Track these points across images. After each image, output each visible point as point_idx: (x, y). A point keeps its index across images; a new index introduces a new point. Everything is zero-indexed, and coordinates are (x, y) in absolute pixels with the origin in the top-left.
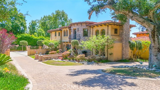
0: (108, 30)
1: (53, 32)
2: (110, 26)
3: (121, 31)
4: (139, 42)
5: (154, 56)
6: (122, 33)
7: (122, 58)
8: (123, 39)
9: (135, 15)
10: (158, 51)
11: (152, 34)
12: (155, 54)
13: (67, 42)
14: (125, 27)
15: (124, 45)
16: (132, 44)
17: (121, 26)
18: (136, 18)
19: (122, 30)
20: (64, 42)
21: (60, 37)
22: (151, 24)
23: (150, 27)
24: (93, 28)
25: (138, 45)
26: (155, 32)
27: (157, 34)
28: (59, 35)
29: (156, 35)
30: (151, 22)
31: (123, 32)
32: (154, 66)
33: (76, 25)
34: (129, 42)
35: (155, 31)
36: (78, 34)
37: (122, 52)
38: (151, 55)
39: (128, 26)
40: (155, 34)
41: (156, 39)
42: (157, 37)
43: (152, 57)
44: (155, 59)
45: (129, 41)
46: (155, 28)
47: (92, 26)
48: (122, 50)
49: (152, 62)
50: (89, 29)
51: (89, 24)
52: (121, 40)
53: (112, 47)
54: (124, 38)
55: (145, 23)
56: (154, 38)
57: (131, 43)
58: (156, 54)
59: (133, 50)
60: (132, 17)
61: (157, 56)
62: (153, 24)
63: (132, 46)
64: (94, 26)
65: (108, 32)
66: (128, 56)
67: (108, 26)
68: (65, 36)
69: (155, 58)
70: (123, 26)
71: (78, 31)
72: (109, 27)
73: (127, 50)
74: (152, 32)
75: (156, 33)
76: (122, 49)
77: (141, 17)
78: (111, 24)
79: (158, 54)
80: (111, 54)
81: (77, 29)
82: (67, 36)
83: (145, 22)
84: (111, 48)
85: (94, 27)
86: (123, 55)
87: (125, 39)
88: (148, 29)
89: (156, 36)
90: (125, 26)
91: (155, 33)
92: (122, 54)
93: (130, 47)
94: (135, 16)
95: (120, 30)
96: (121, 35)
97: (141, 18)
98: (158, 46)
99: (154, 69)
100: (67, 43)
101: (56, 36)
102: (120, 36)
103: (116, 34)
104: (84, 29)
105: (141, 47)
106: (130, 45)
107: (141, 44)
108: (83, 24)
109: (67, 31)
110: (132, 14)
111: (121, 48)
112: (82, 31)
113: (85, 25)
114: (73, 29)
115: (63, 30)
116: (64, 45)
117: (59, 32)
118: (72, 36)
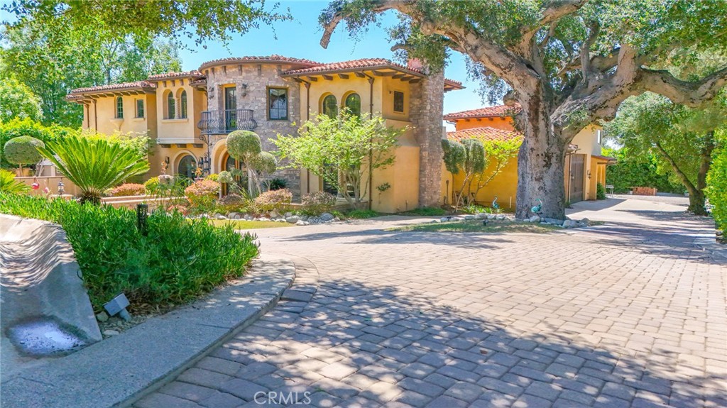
0: (373, 95)
1: (100, 100)
2: (379, 82)
3: (417, 102)
4: (475, 145)
5: (534, 182)
6: (420, 109)
7: (419, 201)
8: (423, 131)
9: (483, 42)
10: (545, 163)
11: (530, 109)
12: (536, 174)
13: (184, 146)
14: (431, 85)
15: (425, 154)
16: (454, 150)
17: (416, 81)
18: (486, 51)
19: (420, 97)
20: (168, 146)
21: (143, 123)
22: (530, 74)
23: (526, 86)
24: (308, 85)
25: (470, 154)
26: (540, 103)
27: (545, 108)
28: (141, 114)
29: (543, 113)
30: (530, 71)
31: (422, 107)
32: (534, 209)
33: (232, 70)
34: (445, 144)
35: (539, 101)
36: (247, 108)
37: (420, 180)
38: (523, 178)
39: (438, 83)
40: (540, 110)
41: (541, 124)
42: (543, 119)
43: (527, 186)
44: (537, 190)
45: (443, 138)
46: (540, 88)
47: (304, 78)
48: (420, 174)
49: (527, 198)
50: (294, 89)
51: (290, 67)
52: (415, 135)
53: (390, 161)
54: (428, 130)
55: (511, 72)
56: (537, 120)
57: (451, 146)
58: (539, 174)
59: (455, 171)
60: (476, 47)
61: (542, 179)
62: (535, 76)
63: (453, 157)
64: (315, 80)
65: (372, 105)
66: (437, 197)
67: (372, 80)
68: (171, 116)
69: (536, 185)
70: (425, 84)
71: (244, 95)
72: (374, 85)
73: (435, 174)
74: (529, 103)
75: (542, 104)
76: (420, 171)
77: (502, 51)
78: (382, 74)
79: (545, 175)
80: (385, 188)
81: (239, 87)
82: (184, 116)
83: (513, 68)
84: (387, 166)
85: (312, 83)
86: (421, 190)
87: (431, 131)
88: (520, 91)
89: (541, 116)
90: (432, 82)
91: (538, 106)
92: (420, 186)
93: (446, 162)
94: (485, 47)
95: (411, 97)
96: (415, 118)
97: (502, 54)
98: (546, 146)
99: (535, 218)
100: (182, 151)
101: (120, 115)
102: (411, 119)
103: (398, 114)
104: (269, 88)
105: (482, 161)
106: (447, 156)
107: (481, 149)
108: (265, 66)
109: (184, 94)
110: (474, 37)
111: (415, 167)
112: (262, 97)
113: (277, 73)
114: (219, 85)
115: (161, 90)
116: (168, 158)
117: (139, 97)
118: (215, 115)
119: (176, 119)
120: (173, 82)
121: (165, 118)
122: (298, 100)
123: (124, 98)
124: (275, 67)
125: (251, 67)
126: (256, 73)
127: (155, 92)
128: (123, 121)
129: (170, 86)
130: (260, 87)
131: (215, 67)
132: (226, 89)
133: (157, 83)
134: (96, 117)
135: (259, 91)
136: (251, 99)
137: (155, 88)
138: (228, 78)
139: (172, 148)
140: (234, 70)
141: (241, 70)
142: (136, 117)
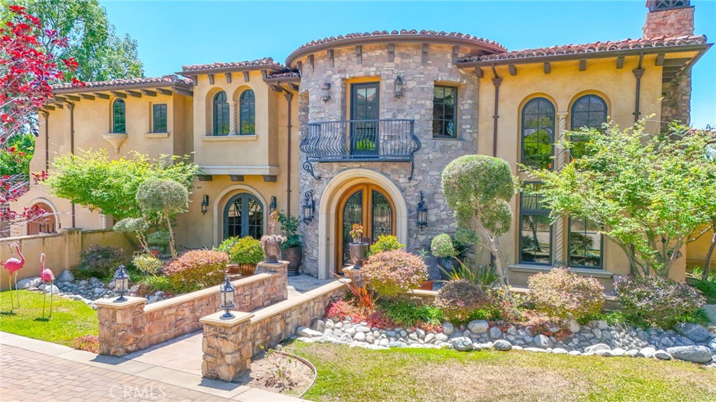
0: (642, 97)
1: (82, 104)
2: (655, 76)
13: (241, 178)
20: (209, 178)
21: (165, 141)
36: (400, 116)
51: (469, 50)
65: (637, 114)
67: (640, 72)
68: (221, 132)
71: (399, 95)
72: (643, 80)
81: (388, 82)
85: (507, 77)
100: (235, 186)
104: (438, 85)
108: (434, 47)
109: (245, 95)
112: (428, 99)
113: (451, 60)
114: (344, 79)
115: (204, 88)
116: (207, 197)
117: (160, 99)
118: (332, 129)
119: (231, 135)
120: (229, 75)
121: (208, 134)
122: (476, 106)
123: (130, 101)
124: (448, 48)
125: (410, 48)
126: (418, 59)
127: (192, 94)
128: (126, 138)
129: (221, 83)
130: (425, 83)
131: (336, 49)
132: (352, 85)
133: (196, 78)
134: (72, 132)
135: (423, 88)
136: (409, 103)
137: (191, 85)
138: (365, 66)
139: (215, 182)
140: (378, 52)
141: (391, 53)
142: (150, 132)
